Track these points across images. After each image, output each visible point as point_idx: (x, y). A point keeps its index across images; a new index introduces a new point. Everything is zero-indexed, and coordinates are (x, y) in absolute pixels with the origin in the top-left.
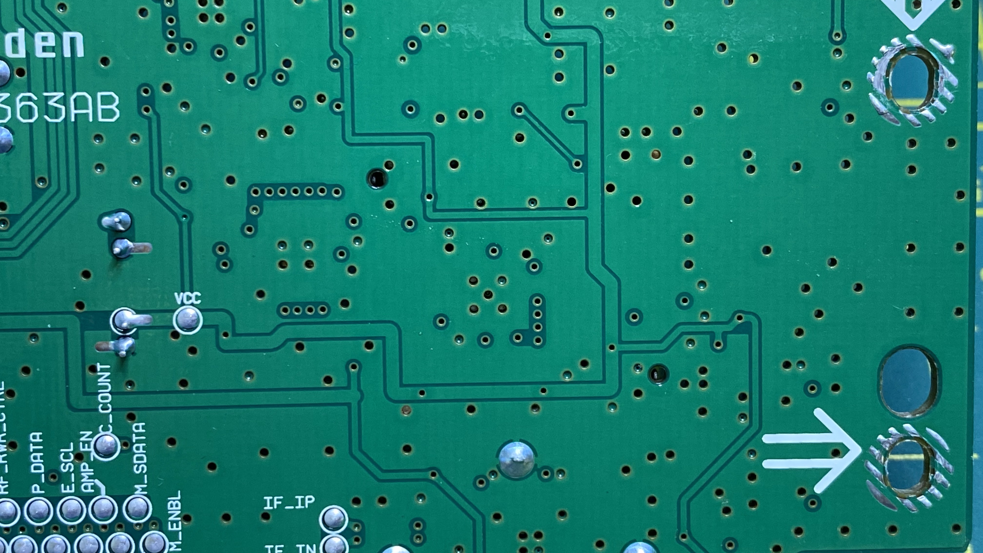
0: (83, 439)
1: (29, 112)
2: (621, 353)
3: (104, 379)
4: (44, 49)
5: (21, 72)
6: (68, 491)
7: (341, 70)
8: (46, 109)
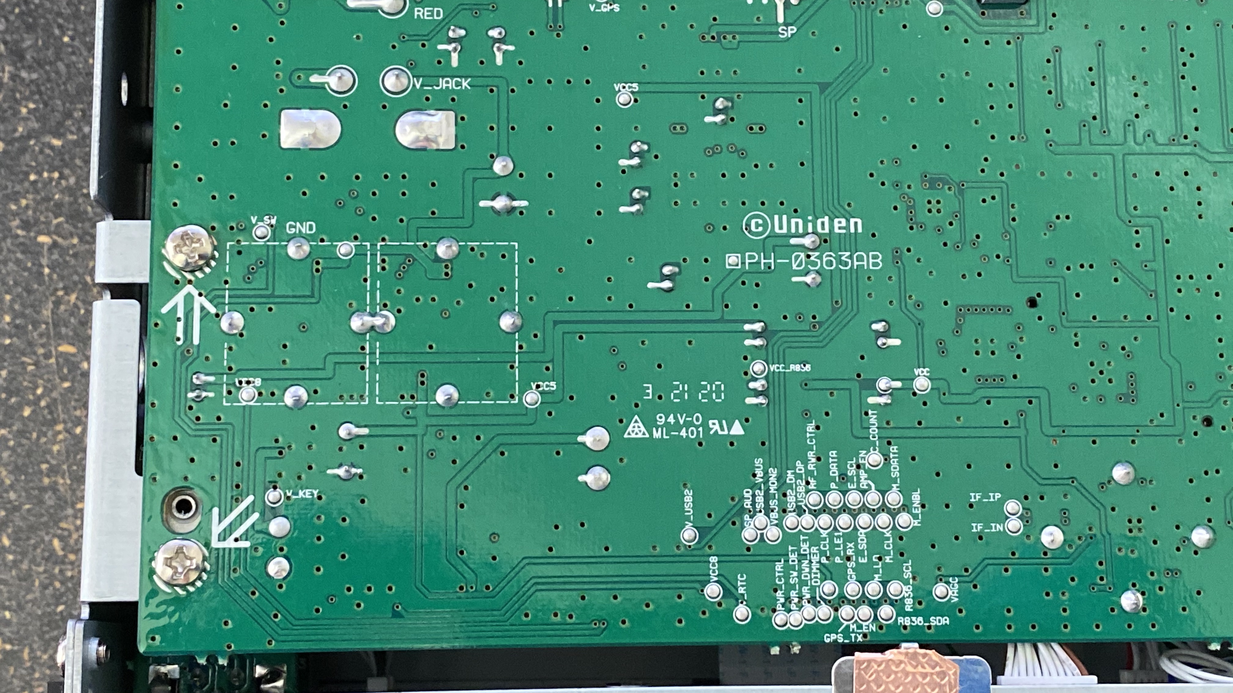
0: (861, 455)
1: (830, 263)
2: (1184, 408)
3: (873, 420)
4: (840, 228)
5: (826, 241)
6: (852, 487)
7: (1009, 240)
8: (840, 262)
